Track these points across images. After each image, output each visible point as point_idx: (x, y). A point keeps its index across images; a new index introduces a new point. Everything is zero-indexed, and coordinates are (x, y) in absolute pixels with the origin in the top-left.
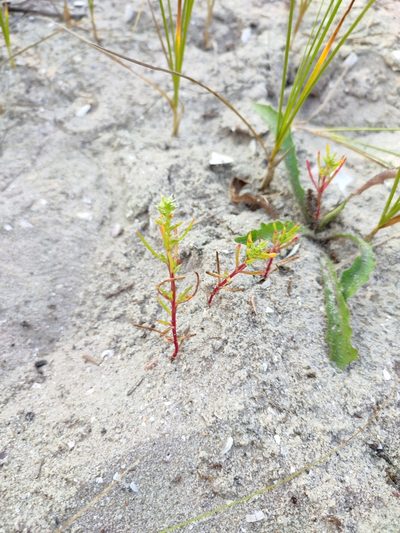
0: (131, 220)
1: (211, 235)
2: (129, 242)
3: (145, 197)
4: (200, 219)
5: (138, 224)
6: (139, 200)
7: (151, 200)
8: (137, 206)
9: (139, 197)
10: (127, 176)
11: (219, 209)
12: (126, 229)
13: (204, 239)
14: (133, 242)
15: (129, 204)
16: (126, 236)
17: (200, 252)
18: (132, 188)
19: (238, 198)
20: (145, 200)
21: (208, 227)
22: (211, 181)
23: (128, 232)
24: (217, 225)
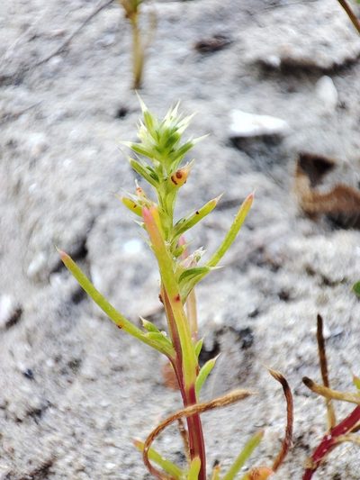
0: (41, 279)
1: (267, 293)
2: (40, 336)
3: (75, 215)
4: (229, 256)
5: (62, 286)
6: (61, 226)
7: (92, 223)
8: (56, 242)
9: (62, 219)
10: (26, 178)
11: (274, 230)
12: (27, 306)
13: (248, 301)
14: (50, 336)
15: (35, 240)
16: (27, 322)
17: (246, 338)
18: (41, 201)
19: (316, 199)
20: (79, 225)
21: (255, 272)
22: (239, 172)
23: (35, 310)
24: (276, 268)
